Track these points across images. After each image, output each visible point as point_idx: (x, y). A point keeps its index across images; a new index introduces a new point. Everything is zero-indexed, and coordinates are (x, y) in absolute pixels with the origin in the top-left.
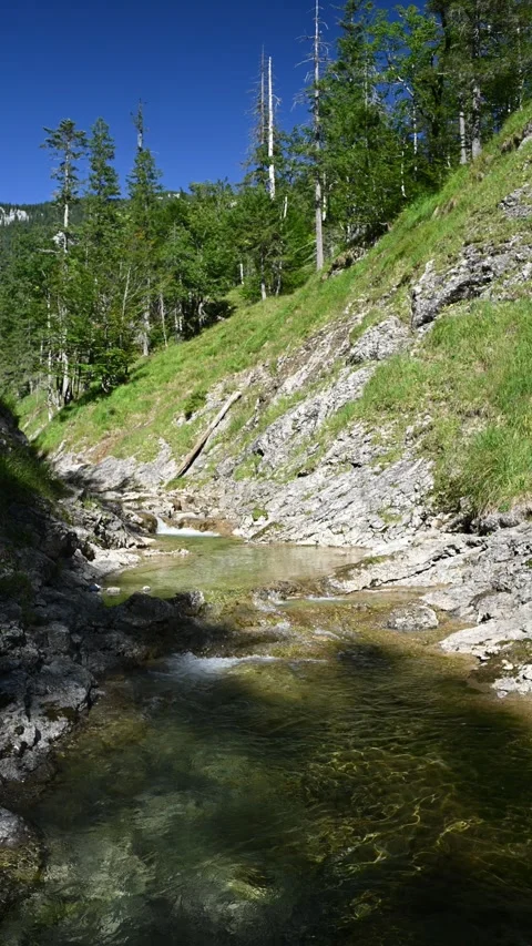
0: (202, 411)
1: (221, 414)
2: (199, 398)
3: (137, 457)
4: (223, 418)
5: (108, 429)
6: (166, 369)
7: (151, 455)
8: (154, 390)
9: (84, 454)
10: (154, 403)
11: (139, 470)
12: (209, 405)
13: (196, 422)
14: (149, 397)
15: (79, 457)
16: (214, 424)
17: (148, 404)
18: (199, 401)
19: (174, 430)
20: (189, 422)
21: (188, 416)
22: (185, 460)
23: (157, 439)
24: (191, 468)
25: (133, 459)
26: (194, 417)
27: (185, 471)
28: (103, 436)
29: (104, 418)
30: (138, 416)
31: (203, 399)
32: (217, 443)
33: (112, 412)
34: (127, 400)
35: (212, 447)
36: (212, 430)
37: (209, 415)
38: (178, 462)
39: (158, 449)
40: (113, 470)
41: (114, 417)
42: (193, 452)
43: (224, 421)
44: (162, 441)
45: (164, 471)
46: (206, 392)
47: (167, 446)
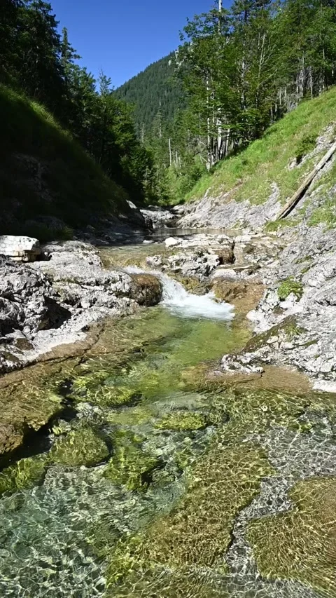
0: (312, 154)
1: (328, 155)
2: (310, 142)
3: (251, 200)
4: (329, 159)
5: (241, 177)
6: (295, 123)
7: (262, 199)
8: (283, 142)
9: (219, 198)
10: (281, 152)
11: (250, 212)
12: (319, 148)
13: (305, 166)
14: (277, 149)
15: (216, 201)
16: (320, 166)
17: (275, 154)
18: (310, 145)
19: (285, 175)
20: (299, 166)
21: (299, 160)
22: (289, 201)
23: (271, 183)
24: (294, 210)
25: (247, 202)
26: (304, 160)
27: (289, 212)
28: (236, 183)
29: (238, 167)
30: (266, 165)
31: (313, 142)
32: (320, 184)
33: (245, 163)
34: (259, 152)
35: (314, 189)
36: (317, 172)
37: (317, 158)
38: (283, 203)
39: (270, 192)
40: (231, 212)
41: (246, 167)
42: (296, 194)
43: (330, 162)
44: (274, 185)
45: (270, 213)
46: (317, 136)
47: (278, 189)
